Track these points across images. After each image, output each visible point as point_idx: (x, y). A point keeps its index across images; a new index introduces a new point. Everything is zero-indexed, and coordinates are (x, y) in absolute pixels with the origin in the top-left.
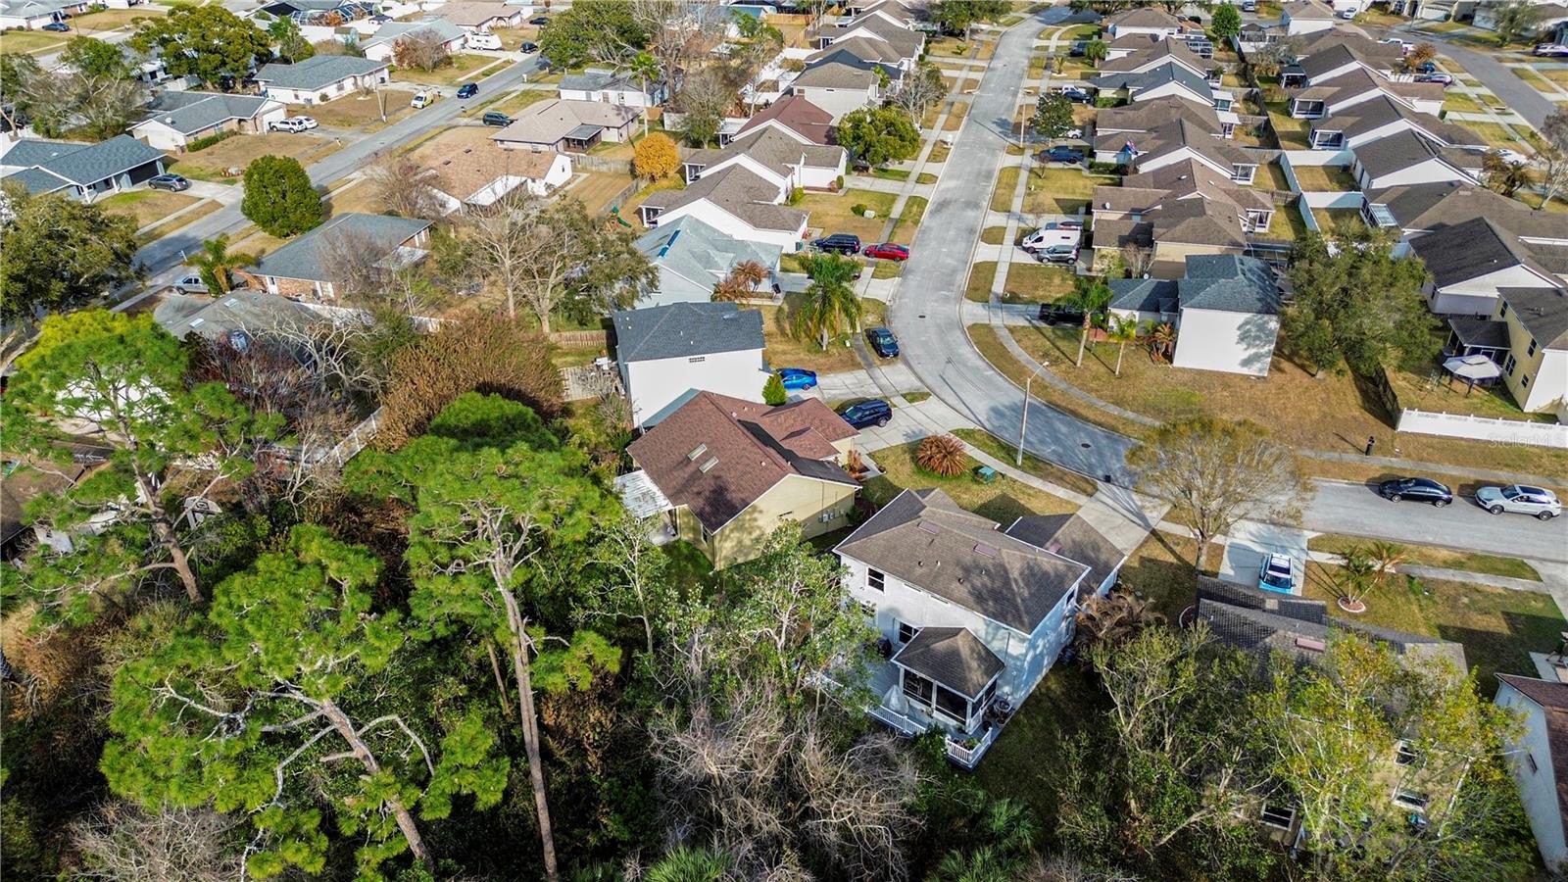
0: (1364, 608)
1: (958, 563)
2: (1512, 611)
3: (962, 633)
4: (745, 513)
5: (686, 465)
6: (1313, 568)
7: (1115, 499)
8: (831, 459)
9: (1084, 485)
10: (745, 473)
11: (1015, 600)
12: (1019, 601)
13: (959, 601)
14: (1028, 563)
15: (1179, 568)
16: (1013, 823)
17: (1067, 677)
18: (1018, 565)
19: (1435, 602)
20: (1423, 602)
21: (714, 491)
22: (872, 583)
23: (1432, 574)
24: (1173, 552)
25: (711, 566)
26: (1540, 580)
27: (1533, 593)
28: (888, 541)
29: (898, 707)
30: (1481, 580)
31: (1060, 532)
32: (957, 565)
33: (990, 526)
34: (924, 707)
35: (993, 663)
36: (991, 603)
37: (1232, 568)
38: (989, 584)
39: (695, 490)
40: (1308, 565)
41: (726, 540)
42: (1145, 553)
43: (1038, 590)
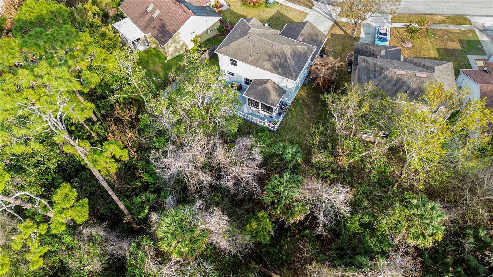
0: (411, 45)
1: (266, 53)
2: (462, 39)
3: (269, 81)
4: (175, 36)
5: (146, 14)
6: (393, 30)
7: (320, 9)
8: (208, 5)
9: (308, 3)
10: (172, 17)
11: (289, 67)
12: (291, 67)
13: (267, 70)
14: (293, 50)
15: (345, 36)
16: (294, 155)
17: (307, 89)
18: (289, 51)
19: (436, 39)
20: (432, 39)
21: (160, 27)
22: (232, 64)
23: (434, 27)
24: (343, 30)
25: (166, 58)
26: (471, 25)
27: (469, 30)
28: (237, 46)
29: (247, 112)
30: (452, 27)
31: (303, 30)
32: (266, 54)
33: (276, 33)
34: (256, 109)
35: (281, 91)
36: (280, 69)
37: (365, 34)
38: (279, 61)
39: (152, 26)
40: (392, 29)
41: (169, 48)
42: (332, 32)
43: (297, 61)
